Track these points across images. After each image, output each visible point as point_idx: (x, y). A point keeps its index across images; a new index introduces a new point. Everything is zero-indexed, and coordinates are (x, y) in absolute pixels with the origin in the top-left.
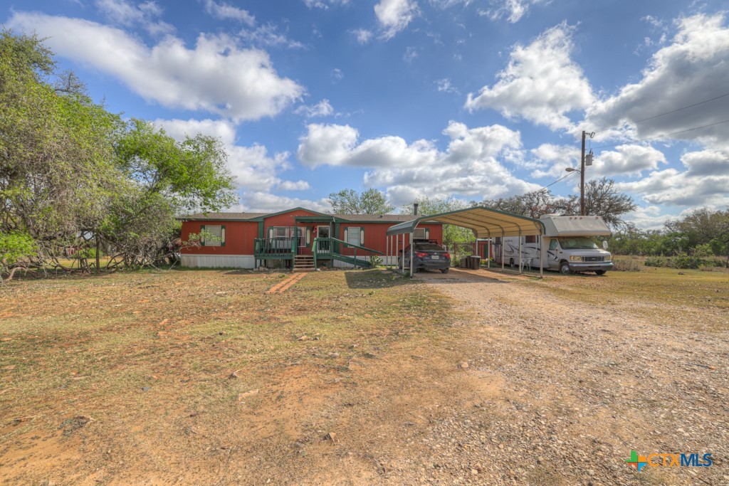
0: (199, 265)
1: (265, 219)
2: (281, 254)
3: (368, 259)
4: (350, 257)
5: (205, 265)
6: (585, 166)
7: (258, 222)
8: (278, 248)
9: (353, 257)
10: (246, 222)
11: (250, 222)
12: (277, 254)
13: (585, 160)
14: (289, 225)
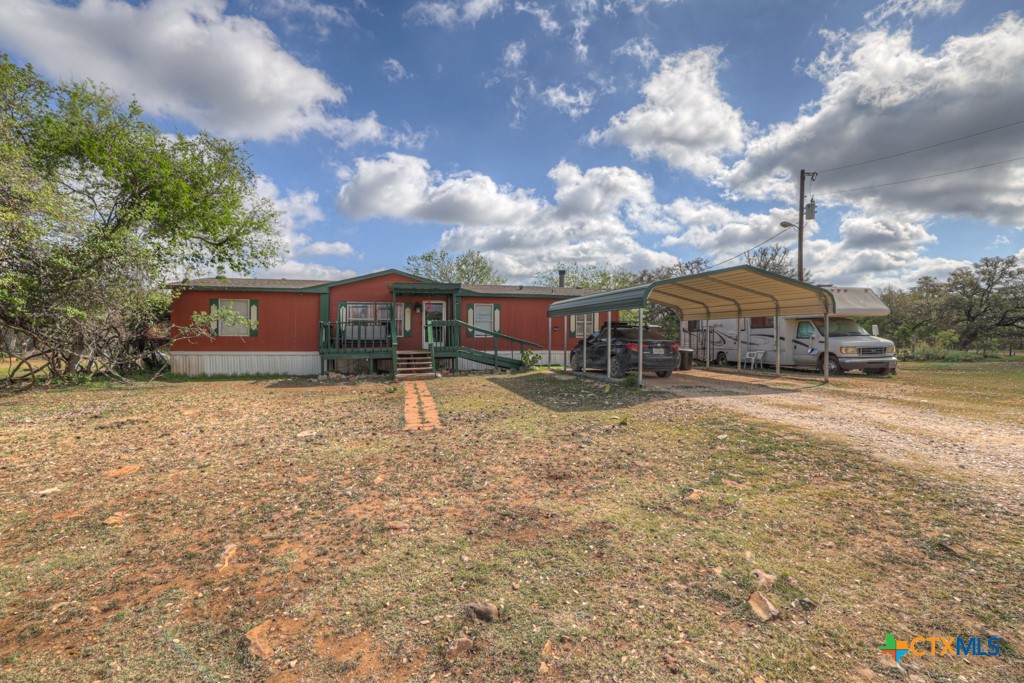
0: (209, 371)
1: (331, 288)
2: (368, 349)
3: (517, 355)
4: (487, 352)
5: (220, 371)
6: (805, 221)
7: (319, 294)
8: (363, 337)
9: (492, 353)
10: (297, 294)
11: (304, 294)
12: (362, 350)
13: (805, 211)
14: (375, 300)
